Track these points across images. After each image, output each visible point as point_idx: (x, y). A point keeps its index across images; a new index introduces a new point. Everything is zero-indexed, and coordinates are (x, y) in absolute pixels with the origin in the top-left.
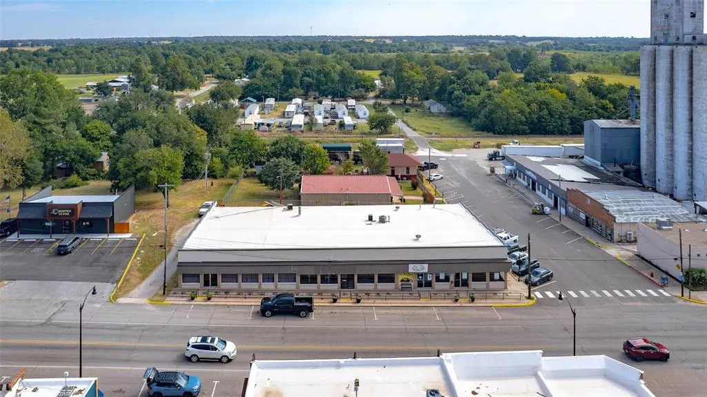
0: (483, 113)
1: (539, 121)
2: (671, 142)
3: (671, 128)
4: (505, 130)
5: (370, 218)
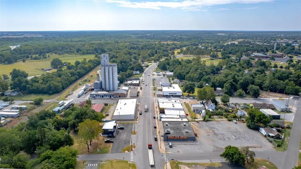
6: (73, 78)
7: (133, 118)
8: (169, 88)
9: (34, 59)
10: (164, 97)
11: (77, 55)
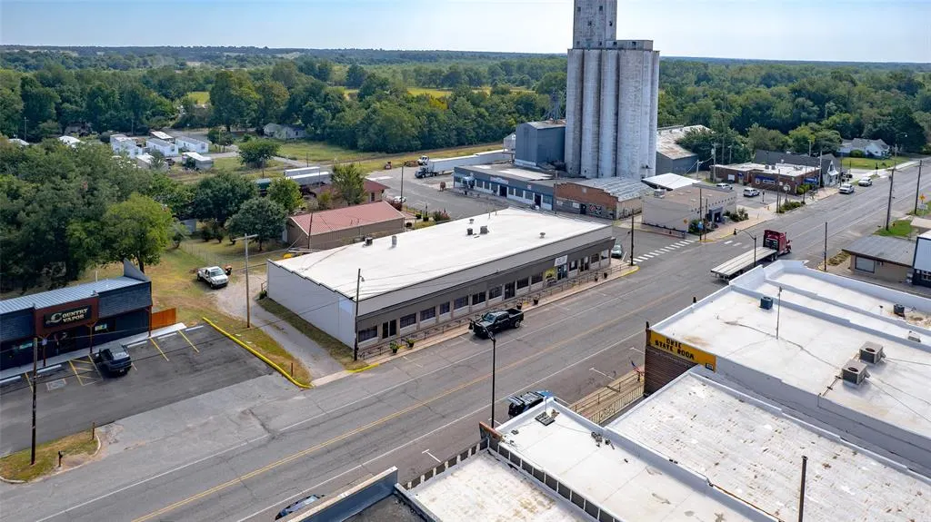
0: (371, 130)
1: (430, 135)
2: (598, 135)
3: (598, 123)
4: (399, 147)
5: (470, 232)
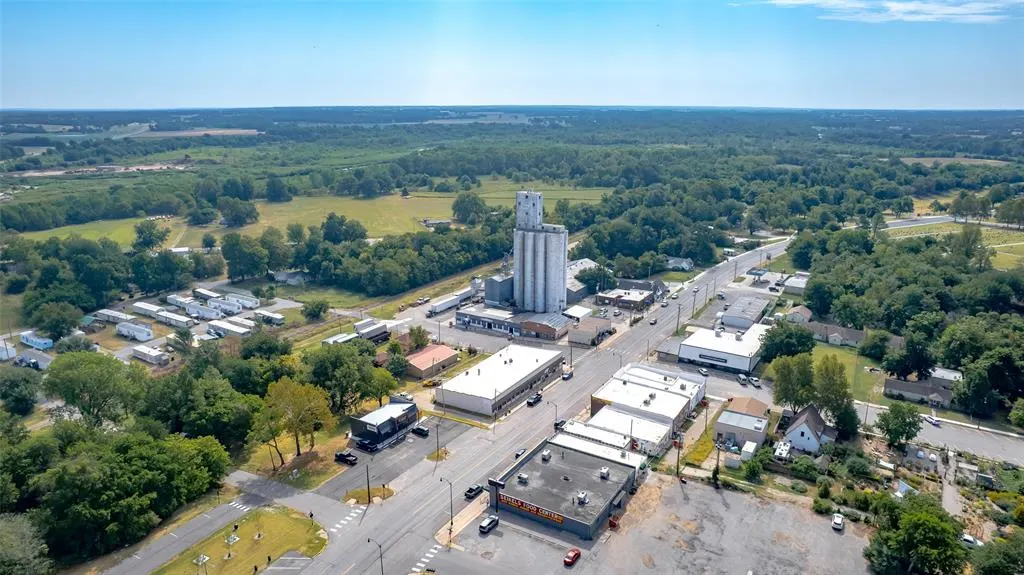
2: (534, 284)
3: (534, 277)
5: (506, 362)
6: (461, 258)
7: (488, 411)
8: (718, 335)
9: (436, 190)
10: (681, 364)
11: (566, 187)
